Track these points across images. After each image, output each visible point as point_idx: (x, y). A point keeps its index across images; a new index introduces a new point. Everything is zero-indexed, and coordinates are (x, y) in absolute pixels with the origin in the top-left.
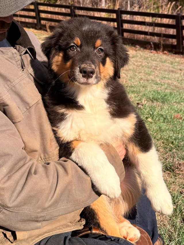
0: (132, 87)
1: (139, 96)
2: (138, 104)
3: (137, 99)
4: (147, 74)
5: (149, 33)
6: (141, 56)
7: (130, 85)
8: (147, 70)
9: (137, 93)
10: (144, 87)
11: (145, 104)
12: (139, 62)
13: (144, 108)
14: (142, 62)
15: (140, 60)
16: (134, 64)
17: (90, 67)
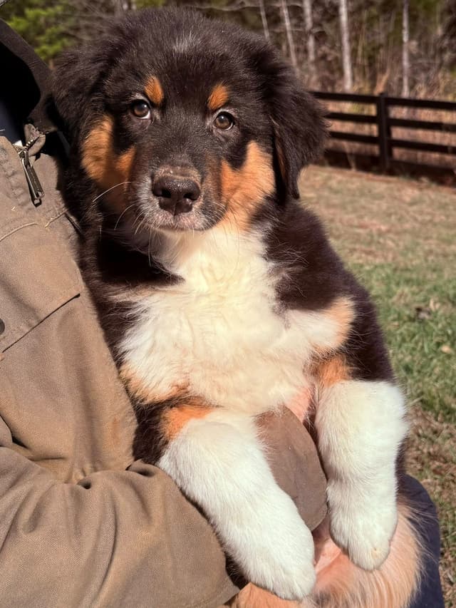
0: (407, 270)
1: (421, 291)
2: (419, 310)
3: (417, 298)
4: (444, 241)
5: (449, 149)
6: (432, 202)
7: (402, 265)
8: (444, 232)
9: (419, 284)
10: (434, 270)
11: (437, 312)
12: (428, 214)
13: (432, 321)
14: (433, 215)
15: (430, 210)
16: (416, 220)
17: (183, 178)
